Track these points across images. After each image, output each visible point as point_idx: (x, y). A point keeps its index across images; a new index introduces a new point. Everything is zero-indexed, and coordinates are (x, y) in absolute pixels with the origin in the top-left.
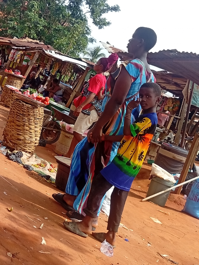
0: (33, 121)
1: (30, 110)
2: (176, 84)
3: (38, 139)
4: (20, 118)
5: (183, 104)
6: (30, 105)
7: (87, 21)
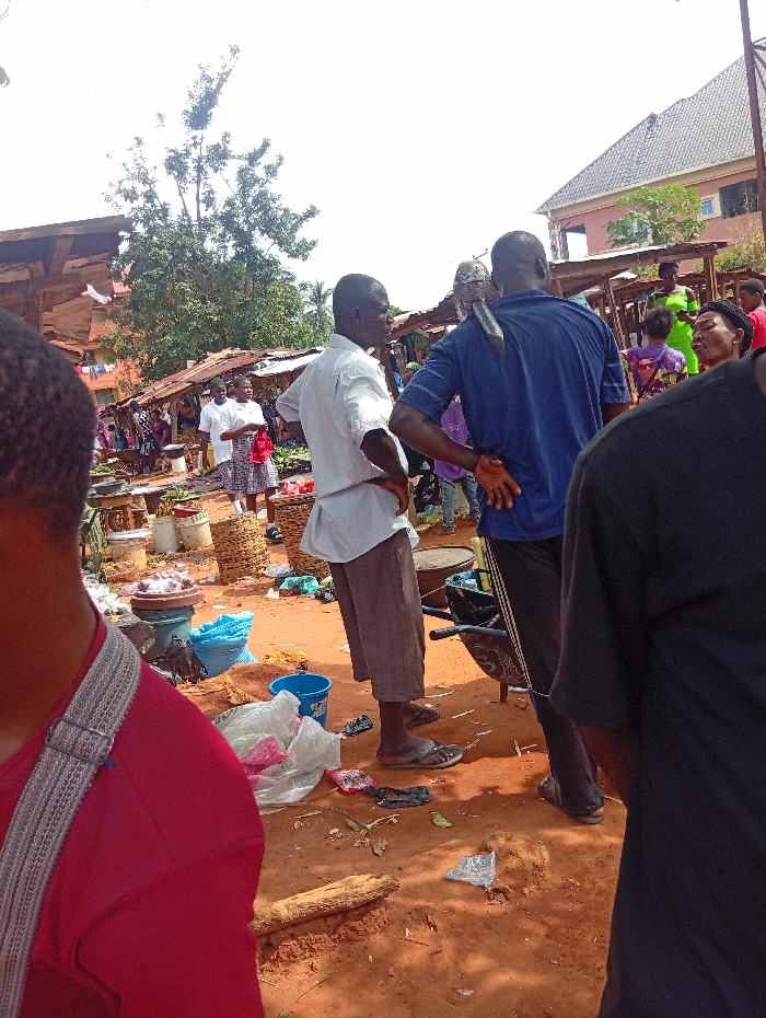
7: (279, 262)
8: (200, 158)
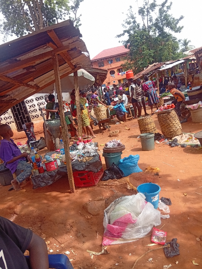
0: (172, 120)
1: (168, 116)
4: (165, 122)
6: (166, 114)
7: (172, 34)
8: (148, 8)
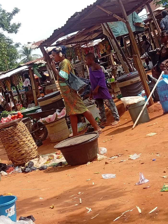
0: (21, 135)
1: (14, 130)
2: (95, 31)
3: (34, 143)
4: (12, 140)
5: (111, 41)
6: (12, 127)
7: (4, 35)
